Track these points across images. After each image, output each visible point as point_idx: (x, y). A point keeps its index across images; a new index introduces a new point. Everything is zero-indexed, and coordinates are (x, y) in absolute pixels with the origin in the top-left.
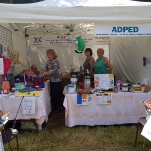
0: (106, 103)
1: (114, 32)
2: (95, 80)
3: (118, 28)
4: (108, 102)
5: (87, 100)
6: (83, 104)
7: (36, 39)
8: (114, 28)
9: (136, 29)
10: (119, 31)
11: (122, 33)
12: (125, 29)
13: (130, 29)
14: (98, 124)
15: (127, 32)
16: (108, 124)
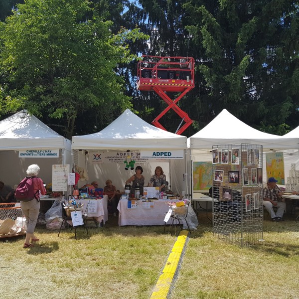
0: (150, 208)
1: (154, 156)
2: (144, 191)
3: (157, 153)
4: (151, 207)
5: (135, 205)
6: (132, 208)
7: (95, 156)
8: (154, 153)
9: (169, 154)
10: (157, 155)
11: (160, 156)
12: (162, 153)
13: (165, 154)
14: (144, 225)
15: (163, 155)
16: (151, 225)
